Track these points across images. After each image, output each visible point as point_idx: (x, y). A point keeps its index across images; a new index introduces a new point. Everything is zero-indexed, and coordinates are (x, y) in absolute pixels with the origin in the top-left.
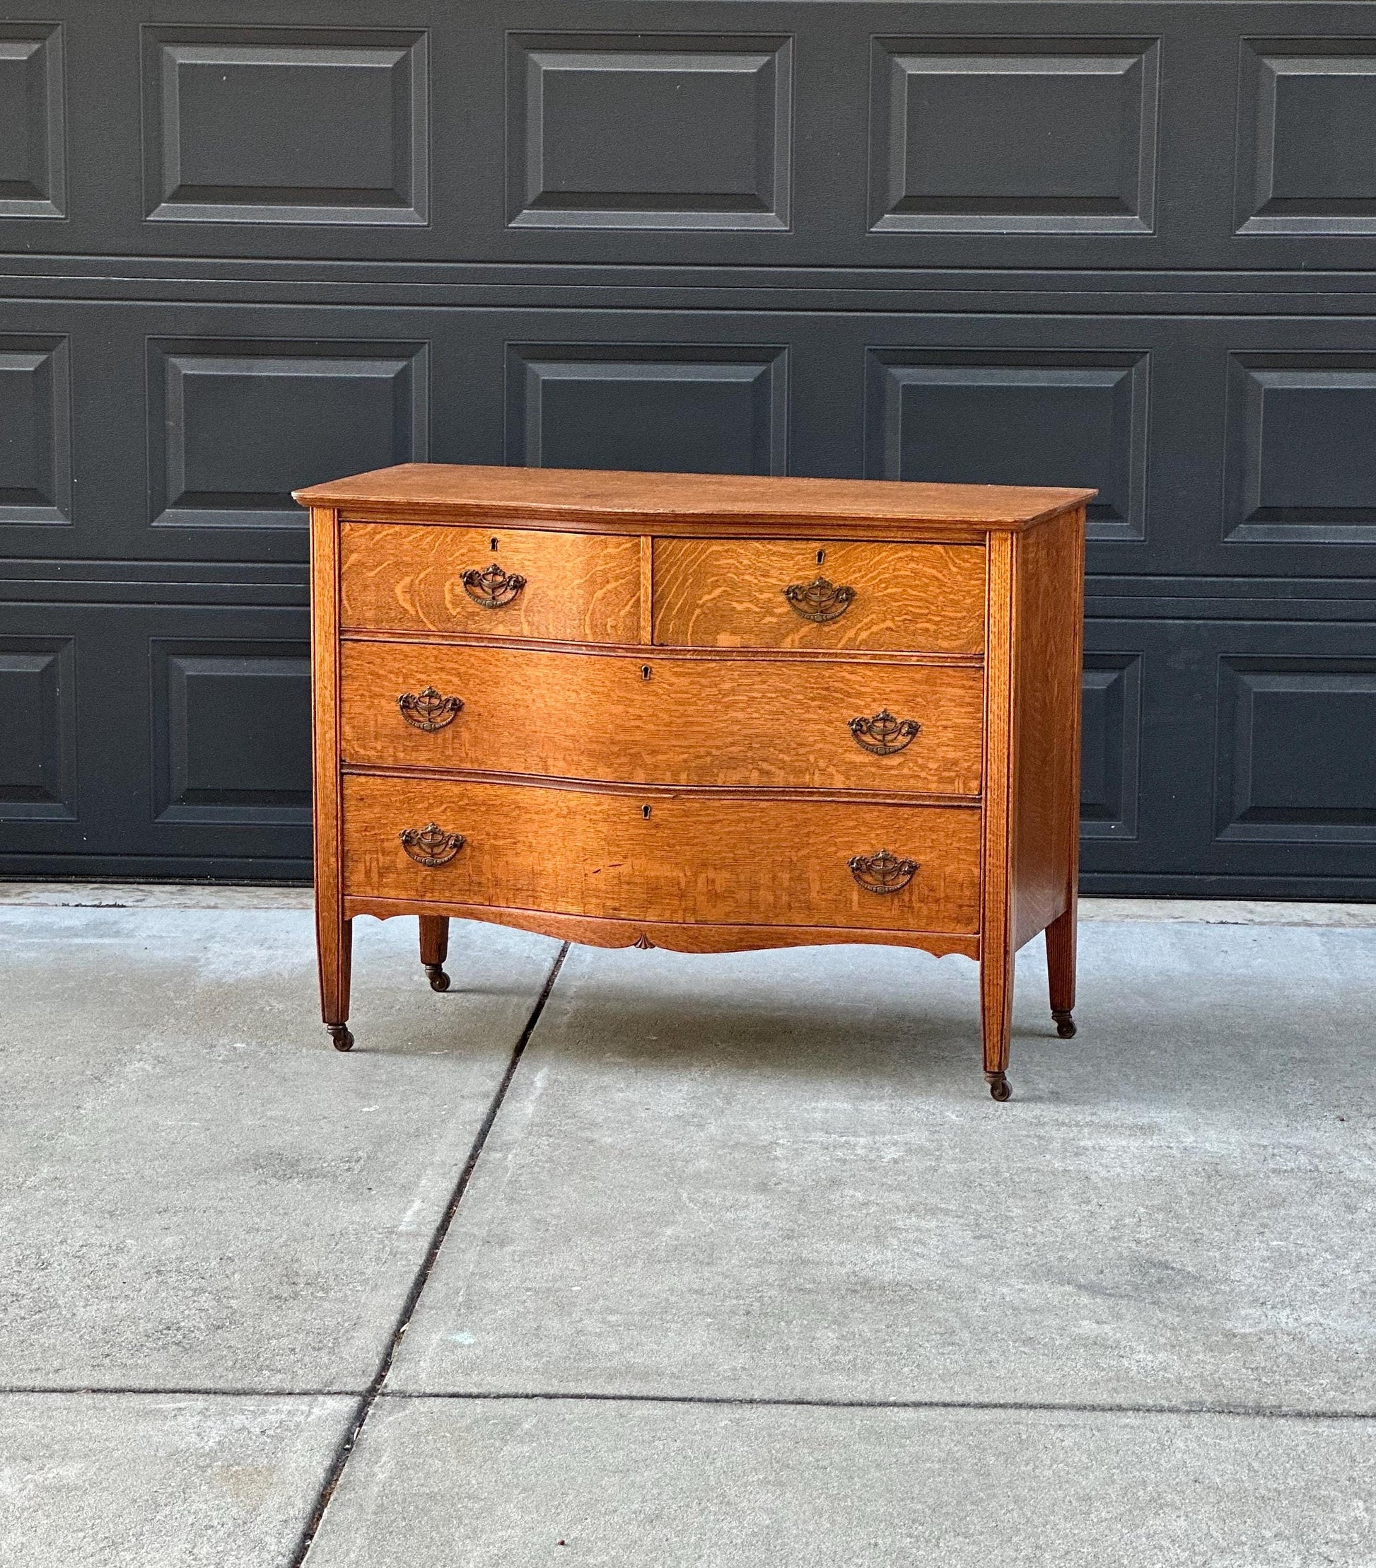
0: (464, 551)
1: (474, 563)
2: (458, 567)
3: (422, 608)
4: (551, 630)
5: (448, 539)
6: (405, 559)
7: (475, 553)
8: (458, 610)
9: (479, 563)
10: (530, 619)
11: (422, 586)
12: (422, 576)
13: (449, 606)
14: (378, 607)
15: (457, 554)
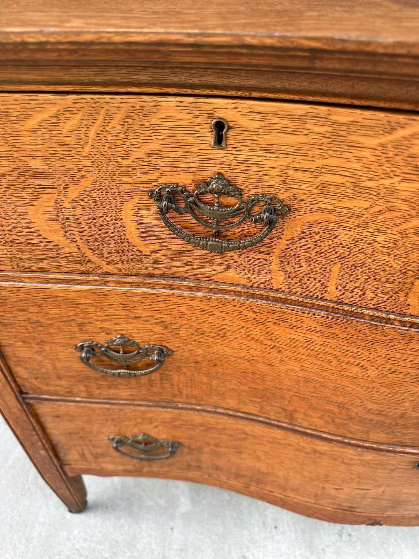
0: (155, 146)
1: (175, 170)
2: (144, 178)
3: (87, 243)
4: (332, 287)
5: (115, 123)
6: (32, 163)
7: (179, 152)
8: (152, 247)
9: (186, 170)
10: (288, 268)
11: (79, 211)
12: (73, 194)
13: (136, 240)
14: (8, 242)
15: (140, 153)
